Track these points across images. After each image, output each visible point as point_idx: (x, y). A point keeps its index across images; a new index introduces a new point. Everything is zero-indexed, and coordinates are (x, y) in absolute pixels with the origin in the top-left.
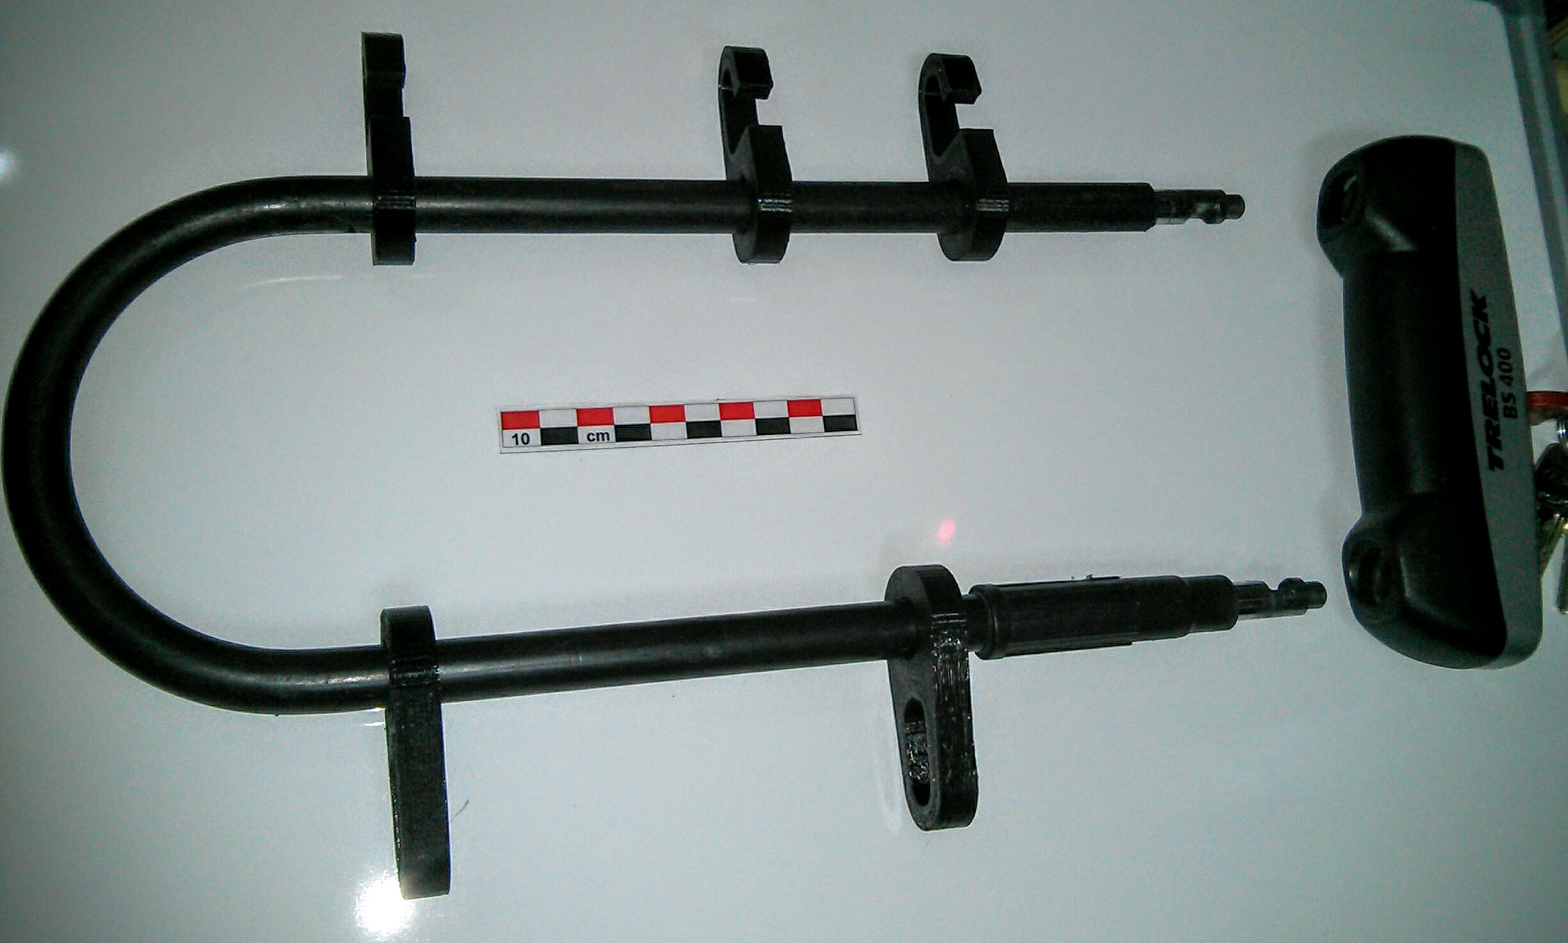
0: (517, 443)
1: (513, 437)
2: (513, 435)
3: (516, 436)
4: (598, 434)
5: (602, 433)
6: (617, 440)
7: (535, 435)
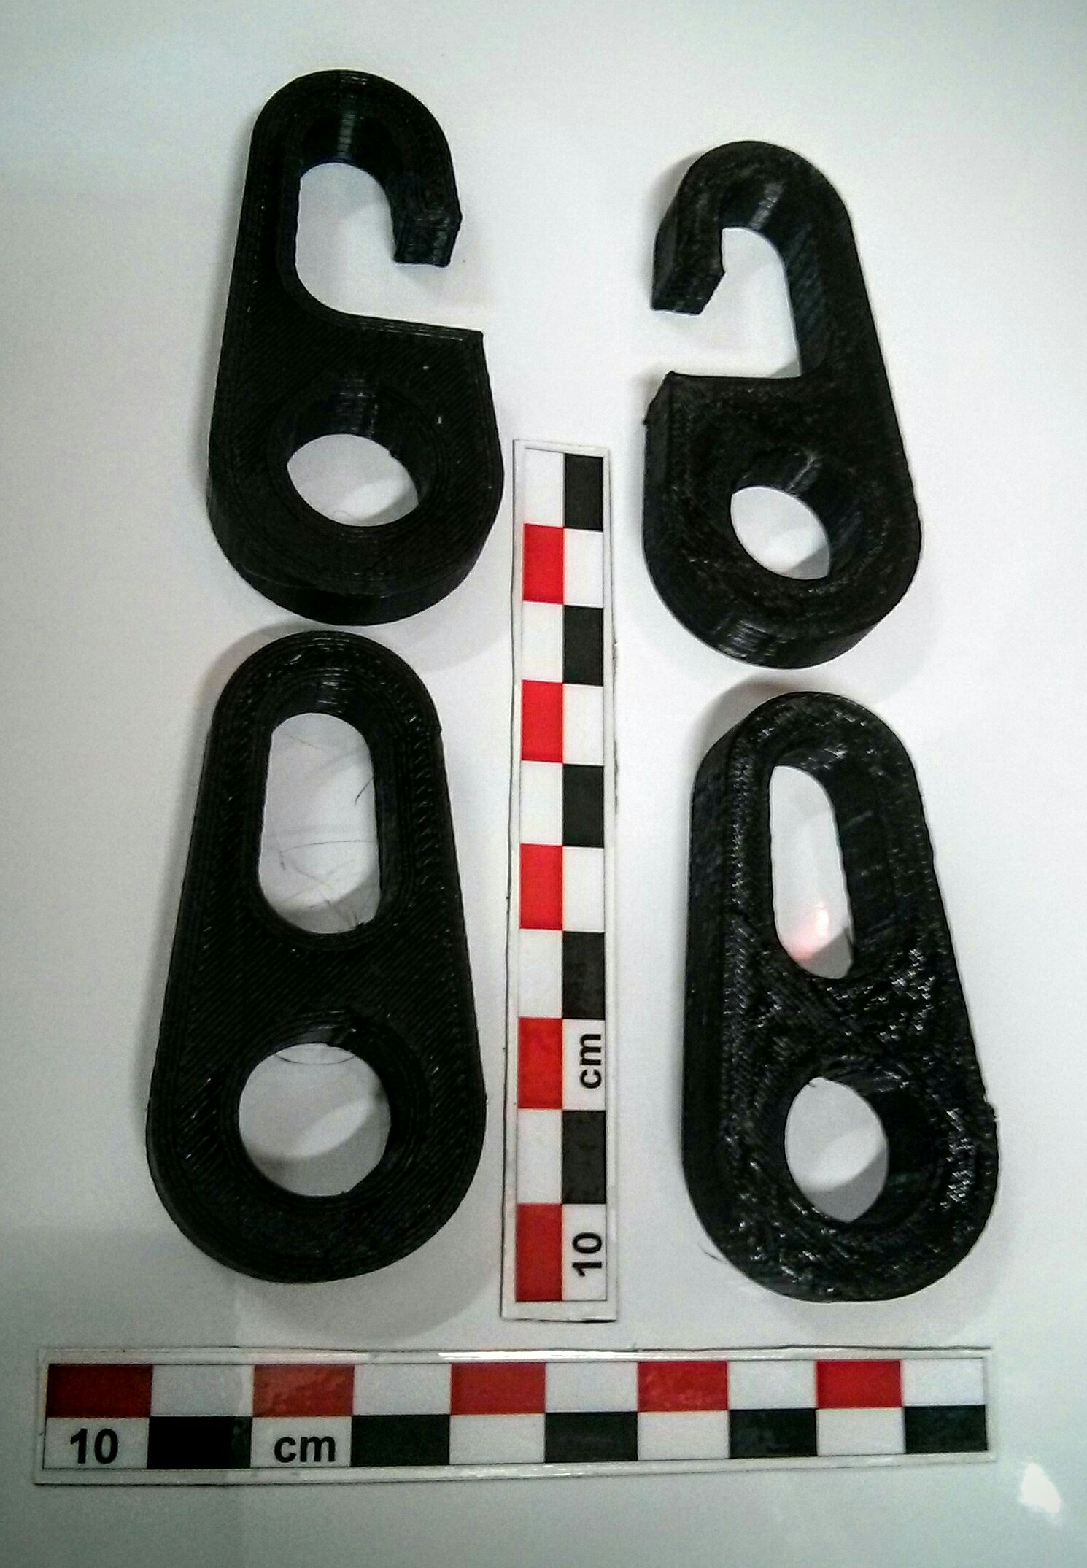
0: (598, 1265)
1: (582, 1274)
2: (576, 1273)
3: (580, 1267)
4: (585, 1062)
5: (582, 1053)
6: (603, 1017)
7: (578, 1219)
